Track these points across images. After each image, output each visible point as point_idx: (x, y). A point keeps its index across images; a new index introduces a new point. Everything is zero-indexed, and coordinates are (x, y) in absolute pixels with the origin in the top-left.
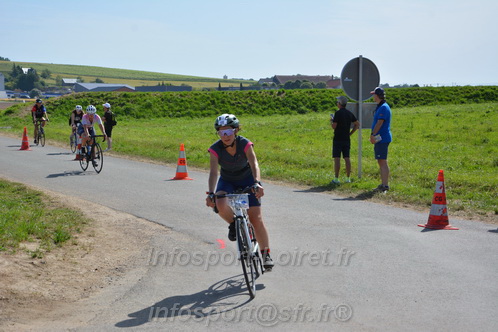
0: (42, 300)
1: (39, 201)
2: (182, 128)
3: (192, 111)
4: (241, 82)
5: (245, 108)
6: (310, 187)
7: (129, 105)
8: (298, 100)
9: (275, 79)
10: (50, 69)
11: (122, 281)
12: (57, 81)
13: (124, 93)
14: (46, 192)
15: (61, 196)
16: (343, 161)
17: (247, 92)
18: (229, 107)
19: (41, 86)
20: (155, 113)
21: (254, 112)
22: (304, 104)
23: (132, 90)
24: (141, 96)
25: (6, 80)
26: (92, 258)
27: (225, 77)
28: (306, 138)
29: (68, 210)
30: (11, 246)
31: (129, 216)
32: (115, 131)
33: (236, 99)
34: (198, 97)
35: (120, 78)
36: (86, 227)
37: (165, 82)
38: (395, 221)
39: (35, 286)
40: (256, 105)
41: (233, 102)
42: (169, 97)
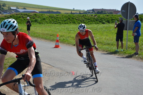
0: (4, 92)
2: (57, 28)
3: (61, 21)
4: (80, 11)
5: (81, 21)
6: (107, 53)
7: (37, 18)
8: (102, 19)
9: (93, 10)
10: (6, 3)
12: (9, 8)
13: (35, 14)
16: (120, 43)
17: (83, 15)
18: (75, 20)
19: (2, 10)
20: (47, 22)
21: (85, 22)
22: (104, 20)
23: (38, 13)
24: (41, 15)
27: (74, 9)
28: (105, 34)
29: (14, 58)
32: (31, 28)
33: (78, 18)
34: (63, 16)
35: (33, 8)
37: (50, 10)
38: (141, 67)
40: (86, 20)
41: (77, 18)
42: (52, 16)
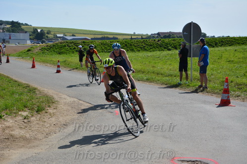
0: (25, 139)
1: (34, 92)
4: (142, 35)
5: (141, 48)
8: (167, 44)
9: (158, 34)
10: (50, 30)
11: (65, 130)
12: (54, 35)
13: (83, 41)
14: (39, 88)
15: (45, 89)
17: (143, 40)
18: (134, 47)
19: (46, 38)
22: (170, 46)
23: (89, 40)
25: (30, 35)
26: (53, 119)
27: (134, 33)
28: (169, 62)
29: (47, 97)
30: (15, 113)
31: (75, 99)
36: (54, 105)
37: (105, 36)
39: (23, 132)
40: (147, 46)
41: (136, 45)
42: (105, 43)
